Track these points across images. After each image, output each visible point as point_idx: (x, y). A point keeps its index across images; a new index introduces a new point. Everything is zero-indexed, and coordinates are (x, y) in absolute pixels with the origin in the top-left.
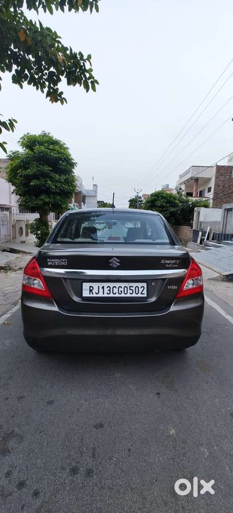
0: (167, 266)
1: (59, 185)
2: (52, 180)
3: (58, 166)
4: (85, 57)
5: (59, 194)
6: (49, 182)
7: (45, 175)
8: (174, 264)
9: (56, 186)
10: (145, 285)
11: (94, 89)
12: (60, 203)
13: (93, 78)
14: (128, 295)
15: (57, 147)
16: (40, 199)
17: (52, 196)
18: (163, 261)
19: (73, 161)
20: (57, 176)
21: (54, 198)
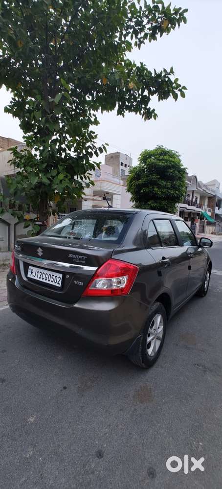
0: (74, 260)
1: (165, 190)
2: (159, 187)
3: (166, 174)
4: (169, 71)
5: (164, 199)
6: (156, 189)
7: (154, 183)
8: (80, 259)
9: (162, 192)
10: (61, 276)
11: (183, 95)
12: (166, 207)
13: (180, 86)
14: (50, 283)
15: (166, 157)
16: (148, 205)
17: (158, 201)
18: (70, 256)
19: (182, 167)
20: (164, 183)
21: (160, 203)
